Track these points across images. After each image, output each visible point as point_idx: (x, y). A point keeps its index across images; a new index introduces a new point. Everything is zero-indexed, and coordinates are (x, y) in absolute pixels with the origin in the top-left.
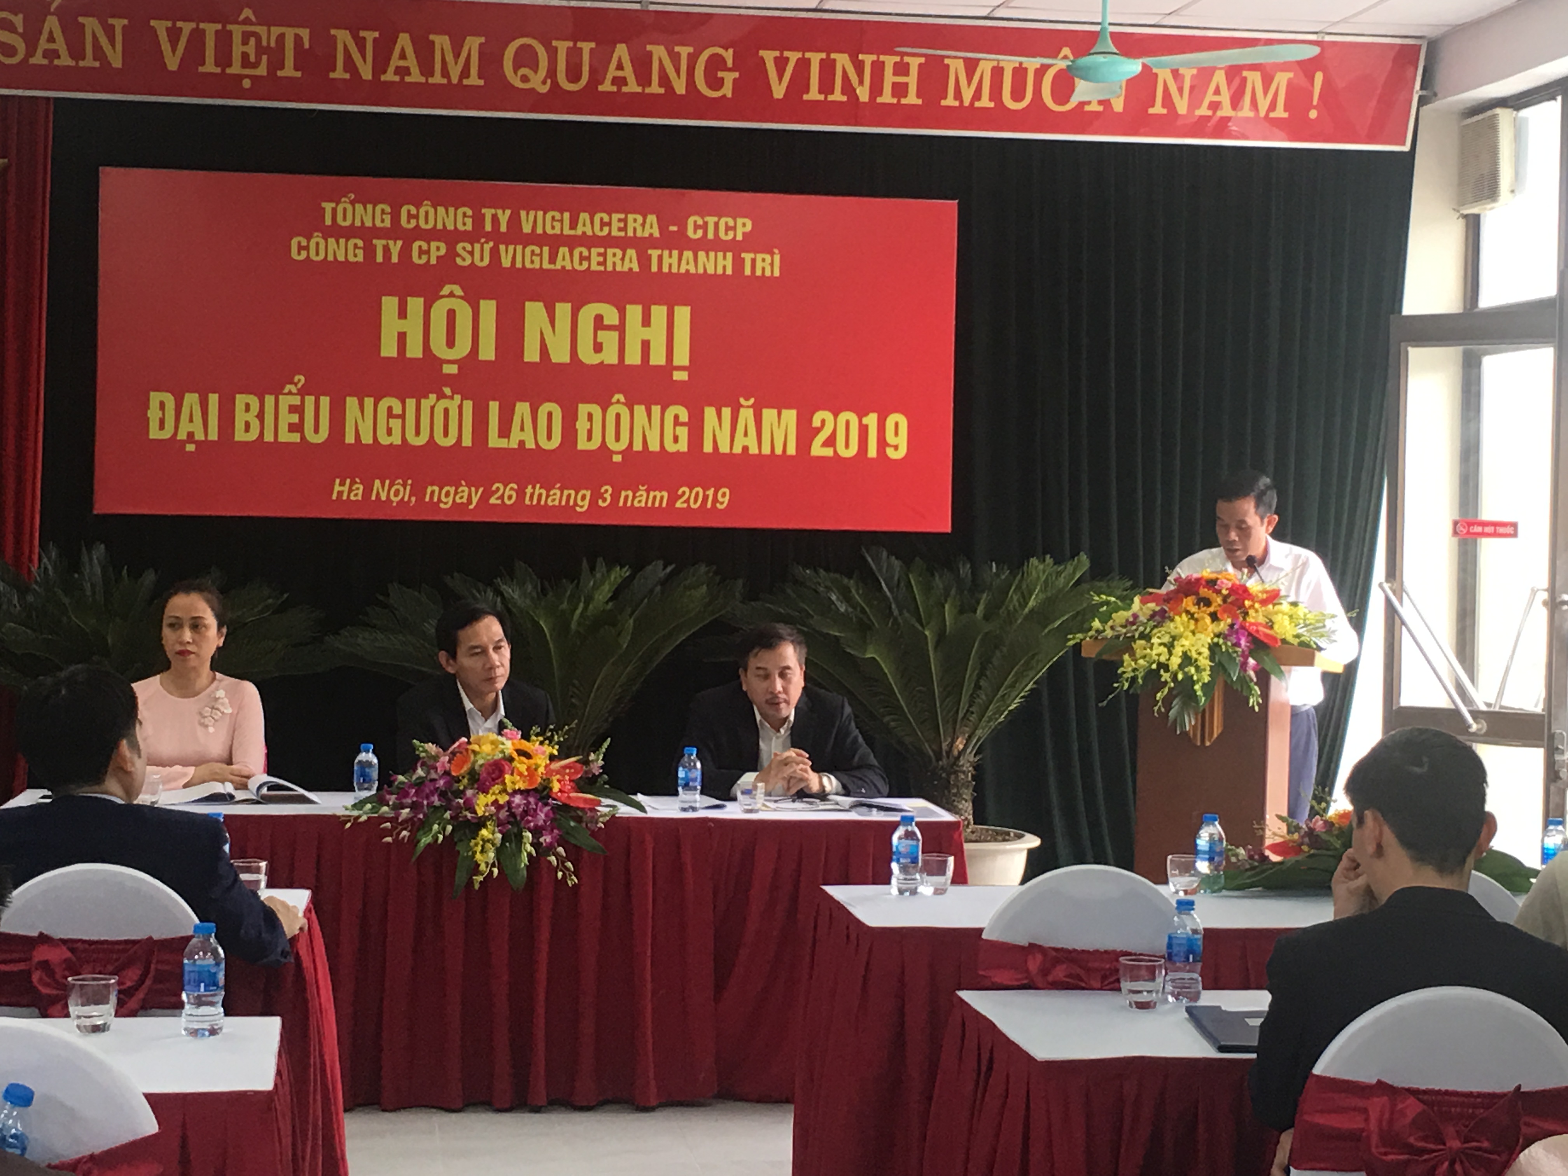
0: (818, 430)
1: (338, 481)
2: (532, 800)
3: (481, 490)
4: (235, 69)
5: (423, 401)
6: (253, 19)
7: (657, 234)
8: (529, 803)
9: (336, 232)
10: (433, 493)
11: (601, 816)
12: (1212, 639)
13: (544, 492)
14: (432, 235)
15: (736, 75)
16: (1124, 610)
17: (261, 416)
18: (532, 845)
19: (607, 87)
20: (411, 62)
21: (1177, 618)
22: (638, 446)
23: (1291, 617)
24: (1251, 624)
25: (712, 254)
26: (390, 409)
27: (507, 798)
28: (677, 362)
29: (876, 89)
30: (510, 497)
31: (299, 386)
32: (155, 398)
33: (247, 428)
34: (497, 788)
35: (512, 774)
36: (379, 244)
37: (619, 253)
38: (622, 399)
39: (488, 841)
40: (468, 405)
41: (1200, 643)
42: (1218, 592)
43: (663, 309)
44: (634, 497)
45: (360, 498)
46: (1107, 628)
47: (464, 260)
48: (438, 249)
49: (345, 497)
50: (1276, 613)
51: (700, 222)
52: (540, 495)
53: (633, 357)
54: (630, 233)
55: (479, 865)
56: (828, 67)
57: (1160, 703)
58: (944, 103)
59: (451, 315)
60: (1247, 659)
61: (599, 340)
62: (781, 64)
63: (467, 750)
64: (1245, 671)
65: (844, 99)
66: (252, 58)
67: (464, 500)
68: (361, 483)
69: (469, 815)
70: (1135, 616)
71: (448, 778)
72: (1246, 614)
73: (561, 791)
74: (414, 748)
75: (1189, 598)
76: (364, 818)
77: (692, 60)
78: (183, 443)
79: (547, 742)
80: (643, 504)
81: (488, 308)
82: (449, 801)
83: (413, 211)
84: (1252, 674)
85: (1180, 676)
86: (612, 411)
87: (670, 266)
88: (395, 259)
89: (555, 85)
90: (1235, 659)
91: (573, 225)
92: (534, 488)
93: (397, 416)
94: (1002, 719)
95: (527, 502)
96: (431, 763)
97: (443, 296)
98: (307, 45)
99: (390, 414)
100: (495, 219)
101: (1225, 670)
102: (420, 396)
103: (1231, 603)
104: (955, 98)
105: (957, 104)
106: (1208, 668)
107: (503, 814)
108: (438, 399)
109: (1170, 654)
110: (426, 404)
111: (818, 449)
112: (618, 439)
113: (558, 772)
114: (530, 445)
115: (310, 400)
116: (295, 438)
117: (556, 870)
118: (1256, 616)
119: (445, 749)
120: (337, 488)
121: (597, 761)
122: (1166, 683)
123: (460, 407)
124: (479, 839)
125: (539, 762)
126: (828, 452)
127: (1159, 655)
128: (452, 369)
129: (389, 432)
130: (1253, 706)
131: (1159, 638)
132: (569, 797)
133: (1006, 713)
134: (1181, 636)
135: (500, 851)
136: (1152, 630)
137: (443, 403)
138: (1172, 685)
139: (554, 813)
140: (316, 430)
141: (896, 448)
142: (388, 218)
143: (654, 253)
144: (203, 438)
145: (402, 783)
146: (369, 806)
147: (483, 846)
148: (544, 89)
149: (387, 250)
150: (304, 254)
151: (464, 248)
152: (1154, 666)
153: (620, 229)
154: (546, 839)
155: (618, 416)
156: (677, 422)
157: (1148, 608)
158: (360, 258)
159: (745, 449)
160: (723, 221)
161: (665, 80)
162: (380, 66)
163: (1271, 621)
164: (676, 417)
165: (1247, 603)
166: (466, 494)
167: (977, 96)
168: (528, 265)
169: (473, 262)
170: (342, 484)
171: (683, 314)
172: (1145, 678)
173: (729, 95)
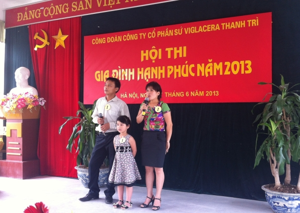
66: (112, 2)
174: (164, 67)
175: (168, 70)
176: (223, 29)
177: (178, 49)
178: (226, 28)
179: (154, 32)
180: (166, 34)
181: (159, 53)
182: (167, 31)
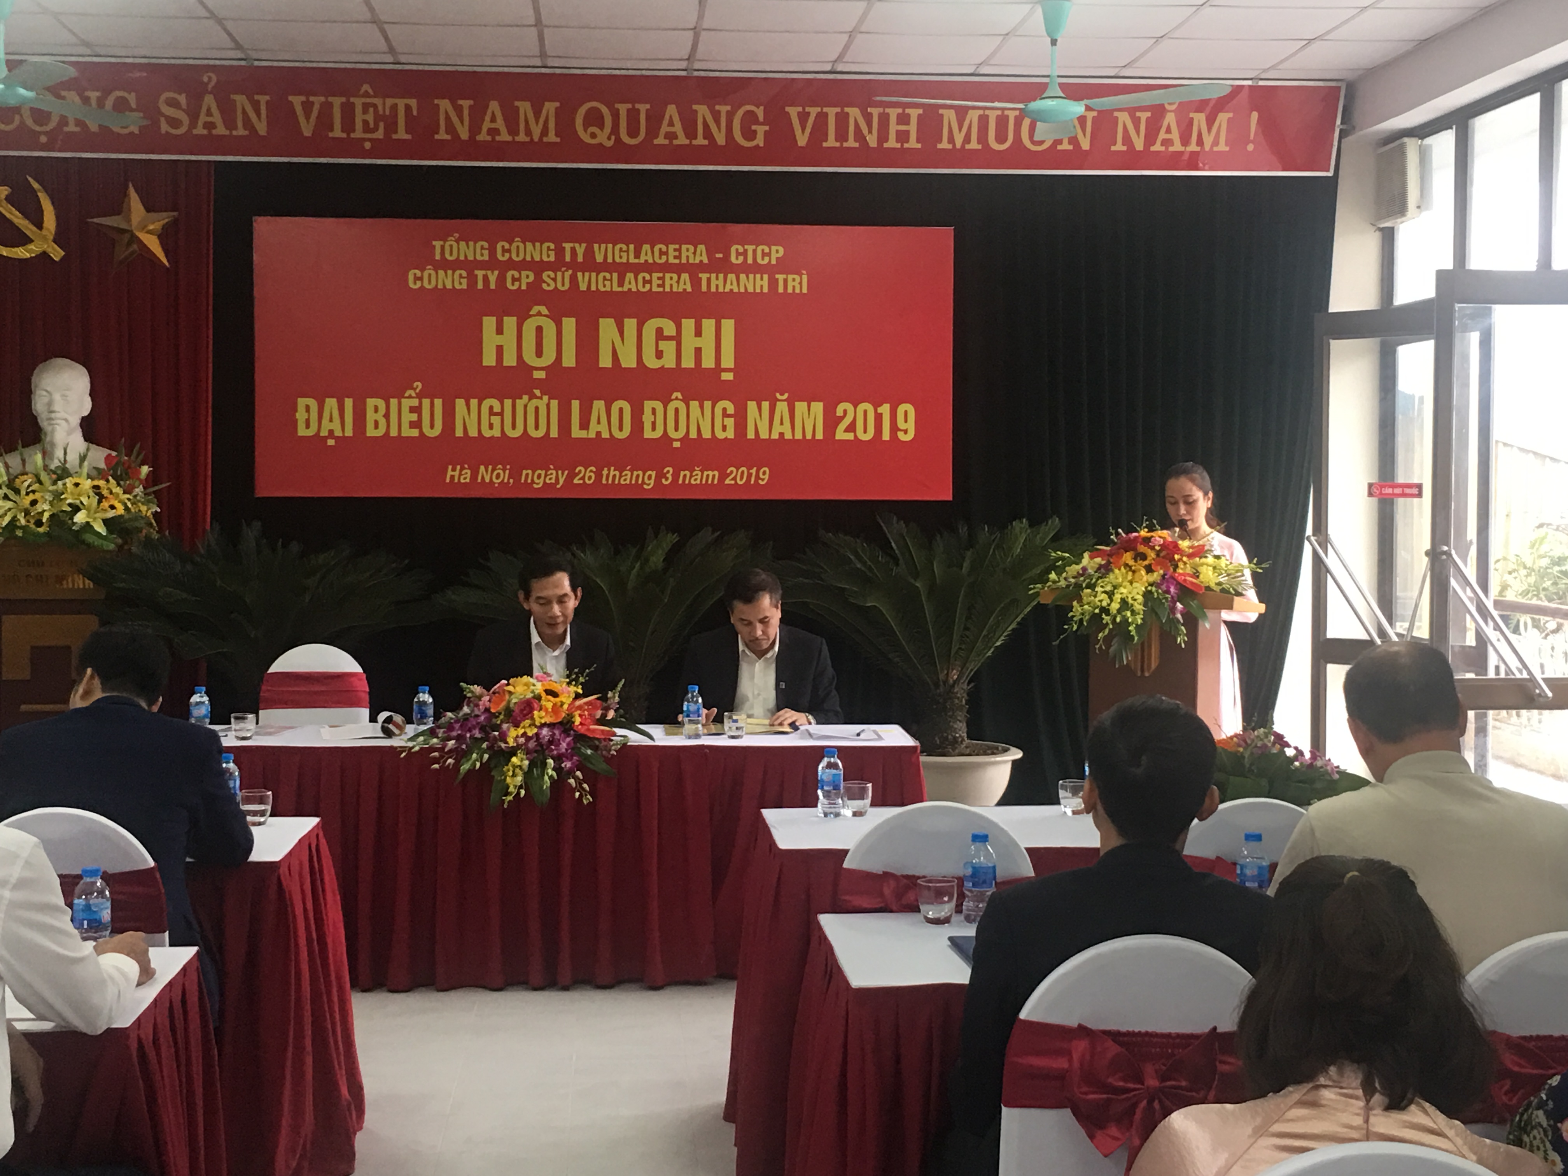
0: (841, 419)
1: (450, 467)
2: (557, 732)
3: (566, 472)
4: (358, 134)
5: (518, 401)
6: (371, 91)
7: (706, 261)
8: (554, 734)
9: (445, 265)
10: (527, 475)
11: (614, 745)
12: (1146, 588)
13: (617, 473)
14: (523, 265)
15: (767, 128)
16: (1077, 564)
17: (387, 416)
18: (554, 769)
19: (660, 140)
20: (500, 124)
21: (1117, 571)
22: (693, 435)
23: (1215, 568)
24: (1180, 574)
25: (751, 276)
26: (491, 408)
27: (535, 730)
28: (724, 365)
29: (883, 137)
30: (590, 478)
31: (418, 391)
32: (302, 402)
33: (376, 426)
34: (527, 722)
35: (541, 709)
36: (480, 273)
37: (675, 276)
38: (680, 397)
39: (517, 767)
40: (554, 403)
41: (1135, 591)
42: (1153, 548)
43: (712, 322)
44: (691, 477)
45: (468, 480)
46: (1061, 579)
47: (548, 285)
48: (528, 277)
49: (456, 480)
50: (1202, 565)
51: (741, 249)
52: (614, 476)
53: (688, 362)
54: (684, 261)
55: (508, 787)
56: (842, 119)
57: (1101, 641)
58: (940, 146)
59: (539, 330)
60: (1175, 604)
61: (660, 349)
62: (803, 117)
63: (504, 690)
64: (1174, 614)
65: (857, 145)
66: (372, 125)
67: (553, 481)
68: (469, 468)
69: (503, 745)
70: (1084, 569)
71: (486, 715)
72: (1177, 566)
73: (581, 724)
74: (462, 690)
75: (1128, 553)
76: (417, 748)
77: (730, 116)
78: (325, 438)
79: (574, 683)
80: (698, 482)
81: (569, 324)
82: (487, 734)
83: (507, 246)
84: (1179, 616)
85: (1118, 620)
86: (672, 406)
87: (717, 286)
88: (493, 286)
89: (618, 140)
90: (1163, 604)
91: (637, 255)
92: (609, 470)
93: (496, 414)
94: (989, 654)
95: (604, 482)
96: (476, 701)
97: (531, 316)
98: (415, 113)
99: (491, 412)
100: (574, 251)
101: (1156, 614)
102: (515, 397)
103: (1163, 557)
104: (949, 142)
105: (950, 146)
106: (1142, 612)
107: (532, 744)
108: (530, 399)
109: (1112, 600)
110: (520, 403)
111: (841, 435)
112: (676, 429)
113: (580, 708)
114: (605, 435)
115: (426, 402)
116: (415, 433)
117: (573, 791)
118: (1184, 569)
119: (488, 690)
120: (450, 473)
121: (614, 697)
122: (1107, 624)
123: (548, 405)
124: (510, 764)
125: (564, 700)
126: (850, 436)
127: (1101, 601)
128: (540, 375)
129: (491, 426)
130: (1180, 643)
131: (1102, 587)
132: (589, 730)
133: (992, 650)
134: (1121, 586)
135: (527, 775)
136: (1097, 580)
137: (535, 402)
138: (1111, 626)
139: (575, 743)
140: (432, 426)
141: (906, 432)
142: (486, 252)
143: (704, 276)
144: (341, 435)
145: (451, 719)
146: (421, 738)
147: (514, 772)
148: (610, 144)
149: (486, 279)
150: (419, 284)
151: (549, 276)
152: (1097, 611)
153: (675, 257)
154: (567, 765)
155: (677, 410)
156: (725, 414)
157: (1094, 562)
158: (464, 286)
159: (781, 434)
160: (760, 248)
161: (708, 134)
162: (475, 129)
163: (1198, 572)
164: (724, 410)
165: (1177, 557)
166: (554, 476)
167: (967, 139)
168: (602, 289)
169: (556, 287)
170: (454, 470)
171: (728, 326)
172: (1089, 622)
173: (762, 145)
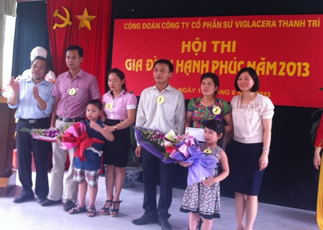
174: (208, 62)
175: (213, 65)
176: (280, 26)
177: (226, 43)
178: (284, 26)
179: (199, 22)
180: (213, 26)
181: (203, 46)
182: (214, 23)
